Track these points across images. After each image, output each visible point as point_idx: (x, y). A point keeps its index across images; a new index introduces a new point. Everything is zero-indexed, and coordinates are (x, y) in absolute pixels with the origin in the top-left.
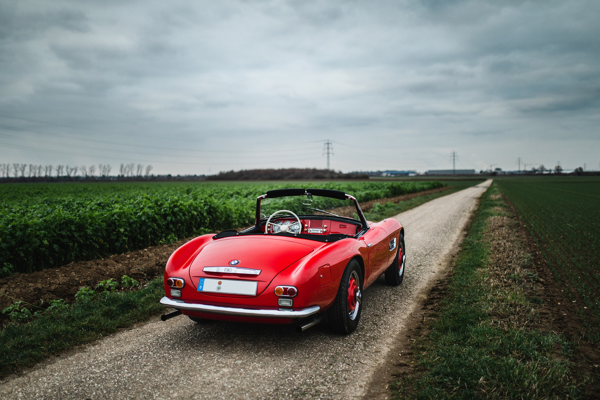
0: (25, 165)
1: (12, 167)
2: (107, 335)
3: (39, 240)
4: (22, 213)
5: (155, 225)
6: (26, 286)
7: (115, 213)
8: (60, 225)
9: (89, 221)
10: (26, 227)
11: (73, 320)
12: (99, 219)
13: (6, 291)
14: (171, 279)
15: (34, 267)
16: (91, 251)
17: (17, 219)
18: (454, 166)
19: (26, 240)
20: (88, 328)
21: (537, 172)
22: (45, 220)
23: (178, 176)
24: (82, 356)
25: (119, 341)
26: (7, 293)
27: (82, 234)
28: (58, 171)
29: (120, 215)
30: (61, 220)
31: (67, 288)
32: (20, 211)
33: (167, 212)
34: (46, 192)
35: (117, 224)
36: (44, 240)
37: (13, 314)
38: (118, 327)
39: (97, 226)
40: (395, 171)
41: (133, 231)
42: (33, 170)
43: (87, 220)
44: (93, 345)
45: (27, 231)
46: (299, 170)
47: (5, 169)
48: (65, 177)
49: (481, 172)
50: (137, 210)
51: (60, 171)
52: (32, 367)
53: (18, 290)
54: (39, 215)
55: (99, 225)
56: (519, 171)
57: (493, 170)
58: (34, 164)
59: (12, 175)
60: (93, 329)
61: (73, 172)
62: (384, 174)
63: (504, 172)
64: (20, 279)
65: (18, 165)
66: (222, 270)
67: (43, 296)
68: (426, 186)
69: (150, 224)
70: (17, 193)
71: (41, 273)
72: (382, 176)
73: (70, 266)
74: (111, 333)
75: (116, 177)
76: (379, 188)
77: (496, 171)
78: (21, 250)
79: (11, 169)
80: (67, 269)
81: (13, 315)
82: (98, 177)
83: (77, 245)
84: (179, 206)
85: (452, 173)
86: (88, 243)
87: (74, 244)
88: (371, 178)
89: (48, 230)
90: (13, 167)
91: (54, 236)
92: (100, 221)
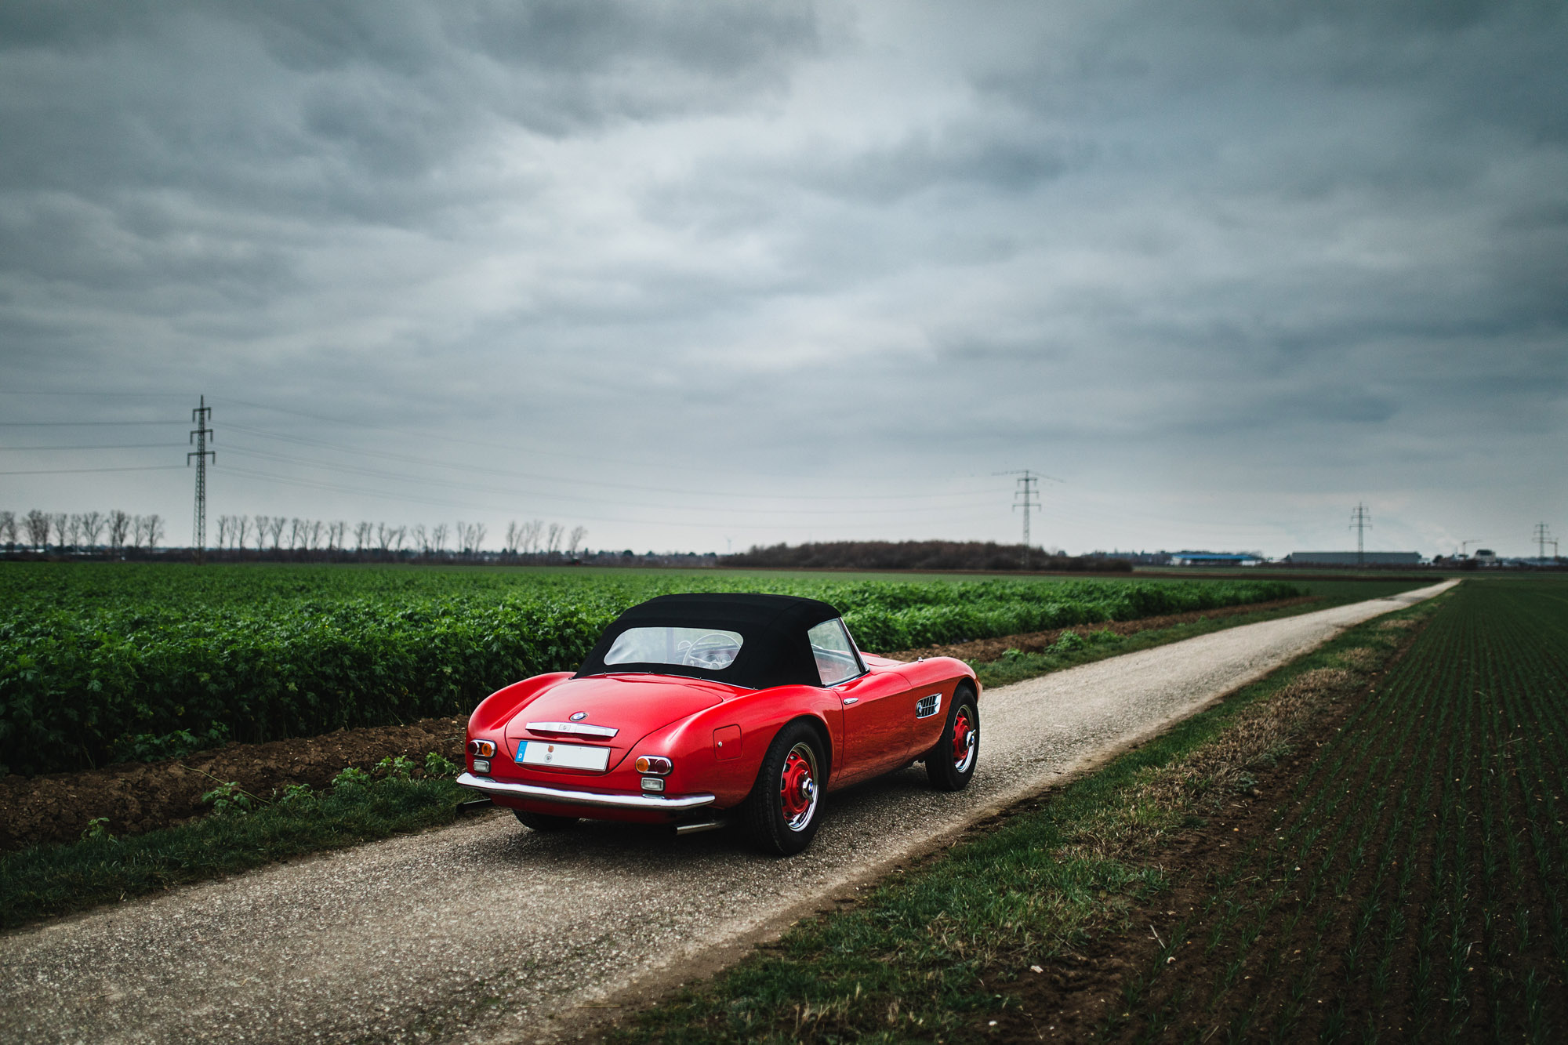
0: (283, 521)
1: (252, 524)
2: (371, 841)
3: (279, 681)
4: (255, 631)
5: (521, 662)
6: (248, 764)
7: (436, 636)
8: (322, 655)
9: (381, 648)
10: (256, 656)
11: (320, 816)
12: (403, 646)
13: (211, 770)
14: (475, 741)
15: (268, 735)
16: (381, 711)
17: (240, 639)
18: (1361, 544)
19: (254, 681)
20: (343, 829)
22: (292, 644)
23: (650, 554)
24: (322, 865)
25: (390, 848)
26: (214, 773)
27: (365, 673)
28: (360, 535)
29: (445, 640)
30: (325, 645)
31: (323, 773)
32: (252, 627)
33: (549, 637)
34: (319, 587)
35: (439, 657)
36: (290, 682)
37: (219, 803)
38: (393, 831)
39: (397, 660)
40: (1205, 553)
41: (472, 673)
42: (302, 534)
43: (376, 647)
44: (345, 852)
45: (258, 663)
46: (952, 544)
47: (236, 528)
48: (375, 551)
49: (1438, 558)
50: (485, 630)
51: (365, 536)
52: (242, 873)
53: (233, 770)
54: (285, 634)
55: (402, 658)
56: (1542, 559)
57: (1471, 554)
58: (303, 518)
59: (251, 544)
60: (349, 831)
61: (396, 538)
63: (1500, 561)
64: (238, 751)
65: (266, 519)
66: (555, 727)
67: (277, 784)
68: (1244, 594)
69: (510, 660)
70: (256, 589)
71: (279, 744)
72: (1169, 565)
73: (335, 735)
74: (379, 838)
75: (498, 554)
76: (1106, 597)
77: (1479, 557)
78: (244, 700)
79: (250, 529)
80: (329, 740)
81: (220, 805)
82: (454, 554)
83: (355, 695)
84: (576, 625)
85: (1356, 561)
86: (376, 692)
87: (348, 694)
88: (1137, 568)
89: (299, 663)
90: (255, 523)
91: (310, 676)
92: (404, 650)
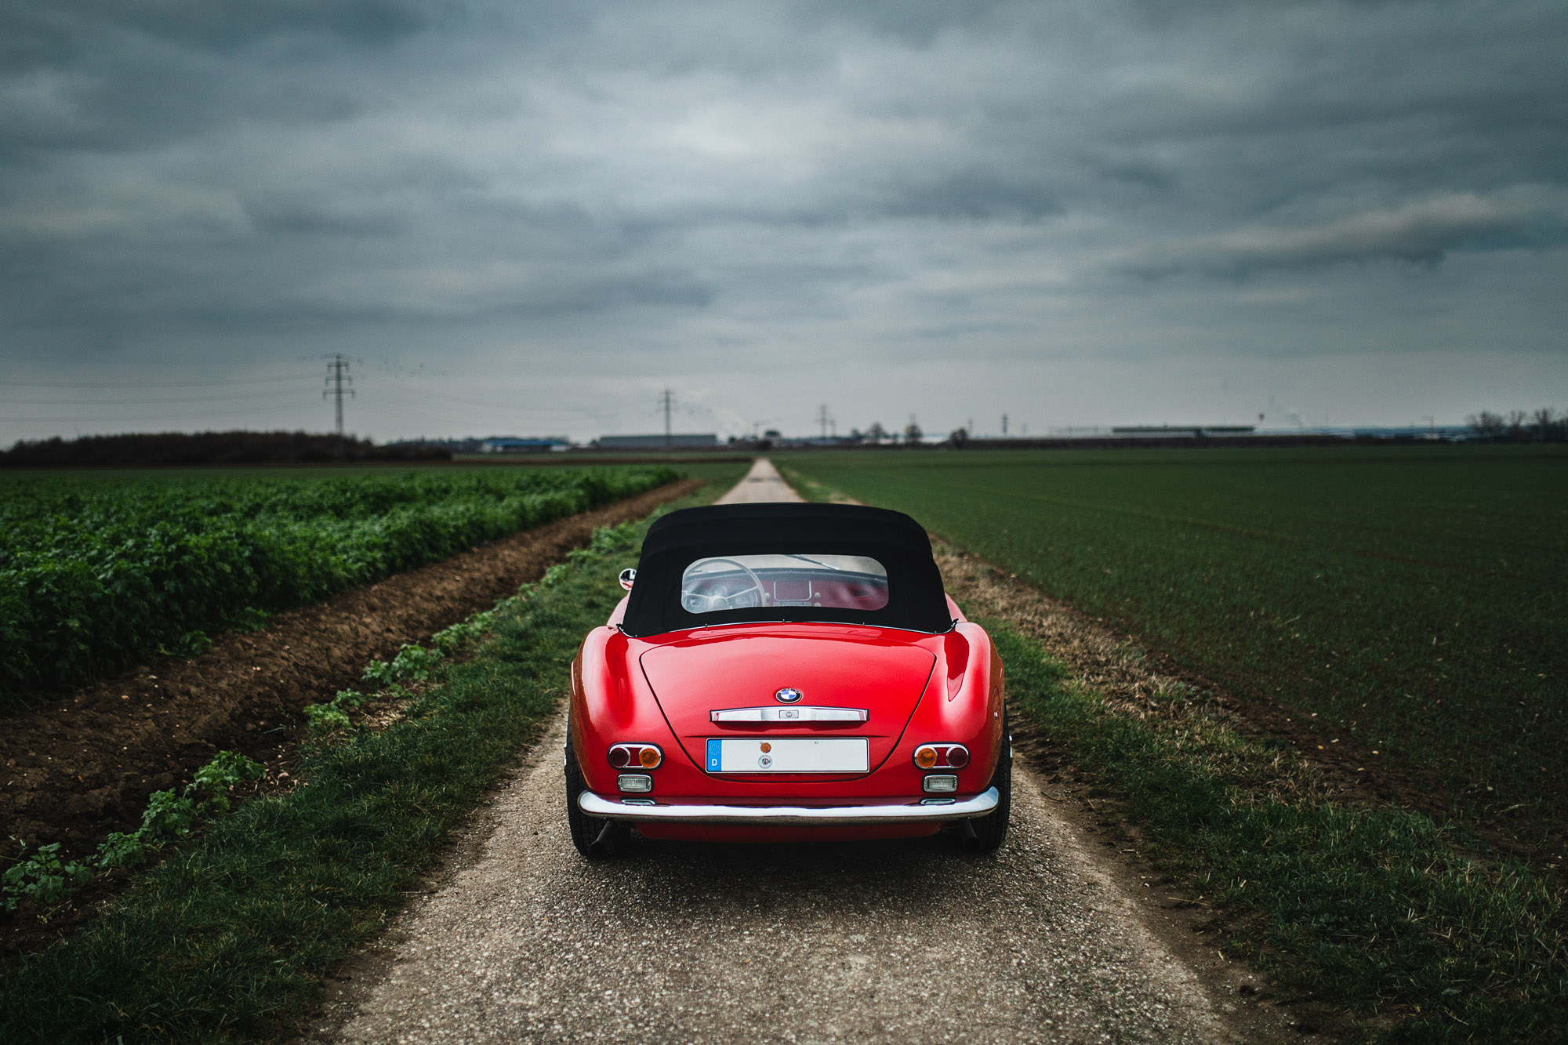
5: (147, 605)
14: (622, 747)
18: (668, 426)
21: (865, 442)
33: (163, 568)
35: (58, 606)
41: (100, 625)
49: (733, 439)
56: (823, 439)
57: (761, 434)
62: (487, 448)
63: (788, 442)
66: (772, 714)
69: (137, 602)
72: (480, 453)
77: (768, 438)
84: (192, 550)
85: (661, 443)
88: (456, 457)
